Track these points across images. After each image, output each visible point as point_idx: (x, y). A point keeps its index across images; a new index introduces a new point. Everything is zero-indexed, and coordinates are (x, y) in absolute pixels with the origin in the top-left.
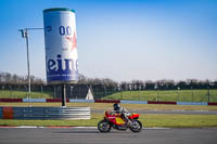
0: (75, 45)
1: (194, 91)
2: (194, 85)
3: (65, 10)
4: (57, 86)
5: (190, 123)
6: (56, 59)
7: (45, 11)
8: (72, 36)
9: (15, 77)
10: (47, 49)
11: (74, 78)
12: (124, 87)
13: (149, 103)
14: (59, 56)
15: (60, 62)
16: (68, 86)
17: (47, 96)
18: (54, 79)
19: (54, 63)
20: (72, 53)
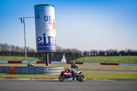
0: (54, 28)
1: (130, 57)
2: (130, 53)
3: (48, 5)
4: (43, 53)
5: (127, 77)
6: (42, 36)
7: (35, 6)
8: (52, 22)
9: (17, 48)
10: (36, 30)
11: (53, 48)
12: (86, 54)
13: (102, 64)
14: (44, 35)
15: (45, 38)
16: (50, 53)
17: (37, 60)
18: (41, 49)
19: (41, 39)
20: (52, 33)
